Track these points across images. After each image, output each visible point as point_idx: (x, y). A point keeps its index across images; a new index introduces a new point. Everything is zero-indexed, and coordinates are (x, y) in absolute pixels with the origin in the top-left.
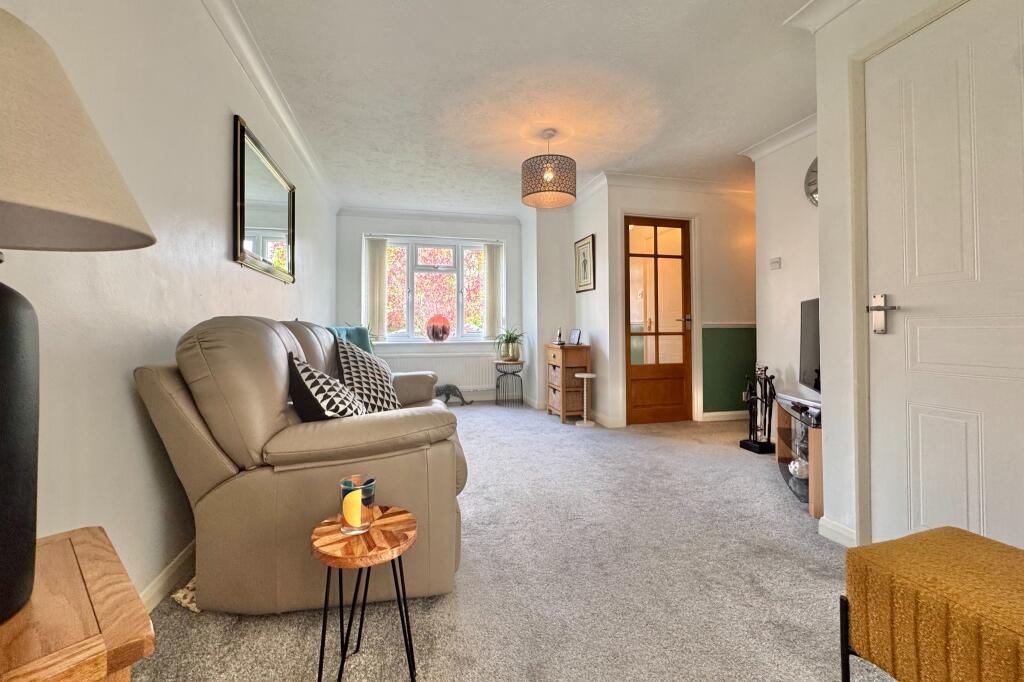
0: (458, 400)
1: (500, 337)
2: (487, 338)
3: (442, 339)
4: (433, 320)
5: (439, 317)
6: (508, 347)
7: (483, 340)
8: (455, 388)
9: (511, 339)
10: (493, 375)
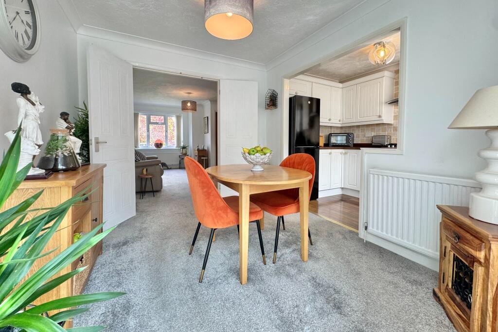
0: (166, 168)
1: (180, 147)
2: (177, 147)
3: (160, 148)
4: (157, 141)
5: (159, 140)
6: (183, 151)
7: (175, 148)
8: (165, 164)
9: (184, 148)
10: (179, 159)
